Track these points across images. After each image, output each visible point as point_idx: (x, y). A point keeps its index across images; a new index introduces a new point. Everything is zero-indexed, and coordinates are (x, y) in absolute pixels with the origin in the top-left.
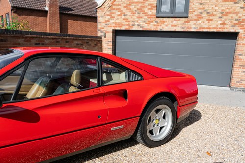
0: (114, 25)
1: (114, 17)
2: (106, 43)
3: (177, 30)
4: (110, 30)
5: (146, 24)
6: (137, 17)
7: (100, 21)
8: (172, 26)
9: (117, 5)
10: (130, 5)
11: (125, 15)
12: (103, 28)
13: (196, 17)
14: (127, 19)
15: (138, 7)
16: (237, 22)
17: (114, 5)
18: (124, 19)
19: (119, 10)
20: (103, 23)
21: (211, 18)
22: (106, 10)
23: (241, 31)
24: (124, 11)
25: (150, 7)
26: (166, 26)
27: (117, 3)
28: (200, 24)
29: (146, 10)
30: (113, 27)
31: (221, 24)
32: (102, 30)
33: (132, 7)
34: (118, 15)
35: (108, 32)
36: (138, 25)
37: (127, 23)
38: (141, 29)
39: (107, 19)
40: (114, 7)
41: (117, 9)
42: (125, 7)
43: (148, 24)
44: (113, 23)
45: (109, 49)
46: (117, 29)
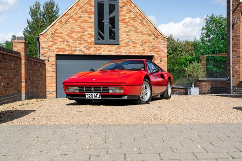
0: (57, 50)
1: (57, 43)
2: (49, 67)
3: (112, 54)
4: (54, 54)
5: (87, 49)
6: (79, 44)
7: (43, 46)
8: (108, 51)
9: (59, 33)
10: (72, 33)
11: (67, 42)
12: (46, 53)
13: (125, 45)
14: (69, 45)
15: (79, 36)
16: (152, 48)
17: (57, 33)
18: (66, 45)
19: (61, 37)
20: (46, 48)
21: (135, 45)
22: (48, 37)
23: (155, 55)
24: (66, 38)
25: (89, 36)
26: (104, 51)
27: (60, 32)
28: (128, 50)
29: (86, 38)
30: (57, 52)
31: (142, 50)
32: (45, 55)
33: (74, 35)
34: (61, 42)
35: (52, 56)
36: (80, 50)
37: (70, 49)
38: (82, 54)
39: (49, 45)
40: (56, 35)
41: (59, 36)
42: (67, 35)
43: (89, 49)
44: (56, 48)
45: (52, 71)
46: (61, 53)
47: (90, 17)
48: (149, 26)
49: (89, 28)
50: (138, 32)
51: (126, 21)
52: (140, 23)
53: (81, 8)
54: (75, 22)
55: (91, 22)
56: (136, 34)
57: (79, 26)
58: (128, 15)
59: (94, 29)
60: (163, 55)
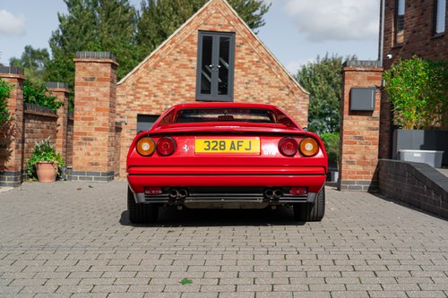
0: (139, 108)
1: (139, 98)
2: (127, 132)
4: (135, 114)
6: (171, 100)
7: (120, 102)
9: (144, 83)
10: (162, 84)
11: (155, 96)
12: (124, 112)
14: (158, 101)
15: (173, 87)
17: (140, 83)
18: (154, 101)
19: (147, 89)
20: (124, 105)
22: (128, 88)
24: (154, 91)
25: (187, 88)
27: (145, 81)
29: (183, 91)
30: (139, 110)
32: (122, 114)
33: (165, 86)
34: (146, 96)
35: (131, 117)
37: (159, 106)
39: (129, 100)
40: (139, 85)
41: (143, 88)
42: (155, 86)
44: (139, 105)
46: (145, 113)
47: (191, 61)
48: (281, 75)
49: (188, 75)
50: (263, 84)
51: (245, 66)
52: (267, 70)
53: (177, 46)
54: (167, 66)
55: (192, 68)
56: (260, 86)
57: (174, 74)
58: (248, 58)
59: (195, 78)
60: (302, 119)
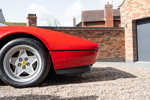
0: (133, 16)
1: (132, 10)
2: (128, 32)
4: (131, 21)
7: (123, 16)
11: (141, 6)
12: (125, 21)
14: (143, 8)
18: (141, 9)
19: (136, 3)
20: (125, 16)
22: (126, 6)
24: (140, 3)
30: (132, 18)
34: (136, 7)
35: (129, 23)
37: (144, 12)
39: (127, 13)
40: (132, 2)
41: (134, 3)
44: (132, 14)
45: (130, 36)
